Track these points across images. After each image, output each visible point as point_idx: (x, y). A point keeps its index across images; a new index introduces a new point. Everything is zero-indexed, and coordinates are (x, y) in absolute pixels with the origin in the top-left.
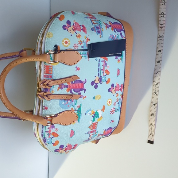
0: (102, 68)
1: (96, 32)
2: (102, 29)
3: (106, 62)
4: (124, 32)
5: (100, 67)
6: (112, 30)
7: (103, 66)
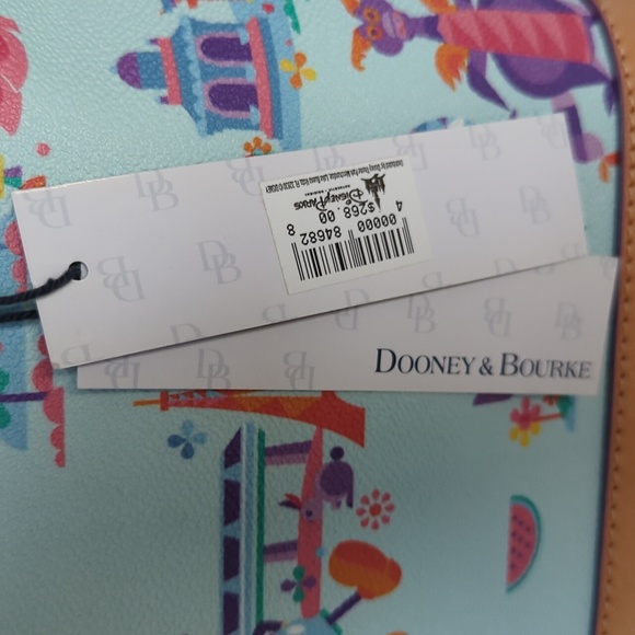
0: (283, 527)
1: (188, 101)
2: (285, 67)
3: (337, 453)
4: (615, 93)
5: (243, 530)
6: (448, 68)
7: (291, 502)
